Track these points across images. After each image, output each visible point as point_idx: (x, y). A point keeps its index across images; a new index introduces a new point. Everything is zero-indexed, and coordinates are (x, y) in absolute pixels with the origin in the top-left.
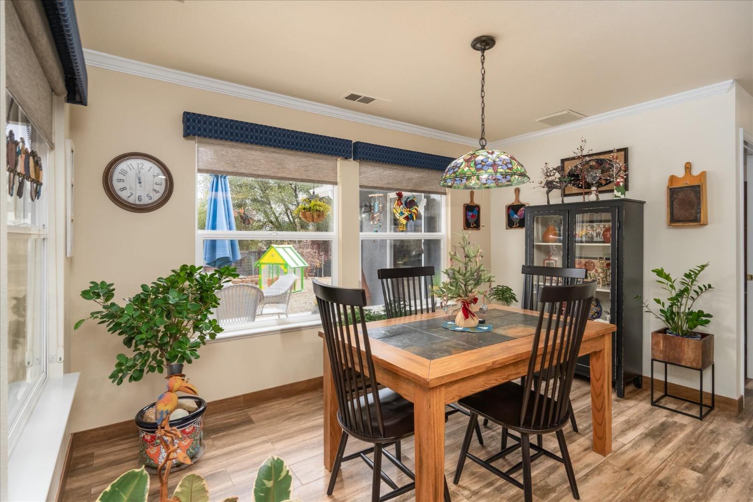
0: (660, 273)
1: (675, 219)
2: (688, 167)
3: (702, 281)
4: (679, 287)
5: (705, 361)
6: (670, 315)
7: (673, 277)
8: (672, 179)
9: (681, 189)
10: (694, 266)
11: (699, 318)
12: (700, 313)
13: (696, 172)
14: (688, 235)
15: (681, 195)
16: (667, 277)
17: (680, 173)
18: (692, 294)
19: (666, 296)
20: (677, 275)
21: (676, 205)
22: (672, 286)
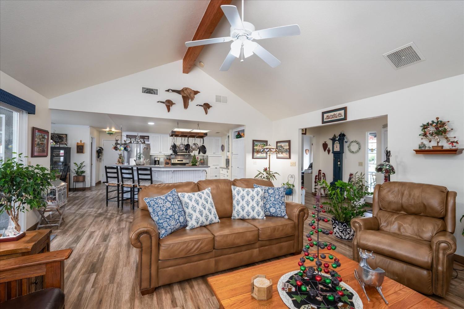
0: (75, 163)
1: (78, 152)
2: (81, 141)
3: (83, 165)
4: (79, 166)
5: (84, 181)
6: (77, 172)
7: (78, 164)
8: (78, 143)
9: (79, 146)
10: (82, 162)
11: (83, 172)
12: (83, 171)
13: (82, 142)
14: (81, 155)
15: (79, 147)
16: (77, 164)
17: (79, 142)
18: (82, 168)
19: (76, 168)
20: (79, 164)
21: (78, 149)
22: (78, 166)
